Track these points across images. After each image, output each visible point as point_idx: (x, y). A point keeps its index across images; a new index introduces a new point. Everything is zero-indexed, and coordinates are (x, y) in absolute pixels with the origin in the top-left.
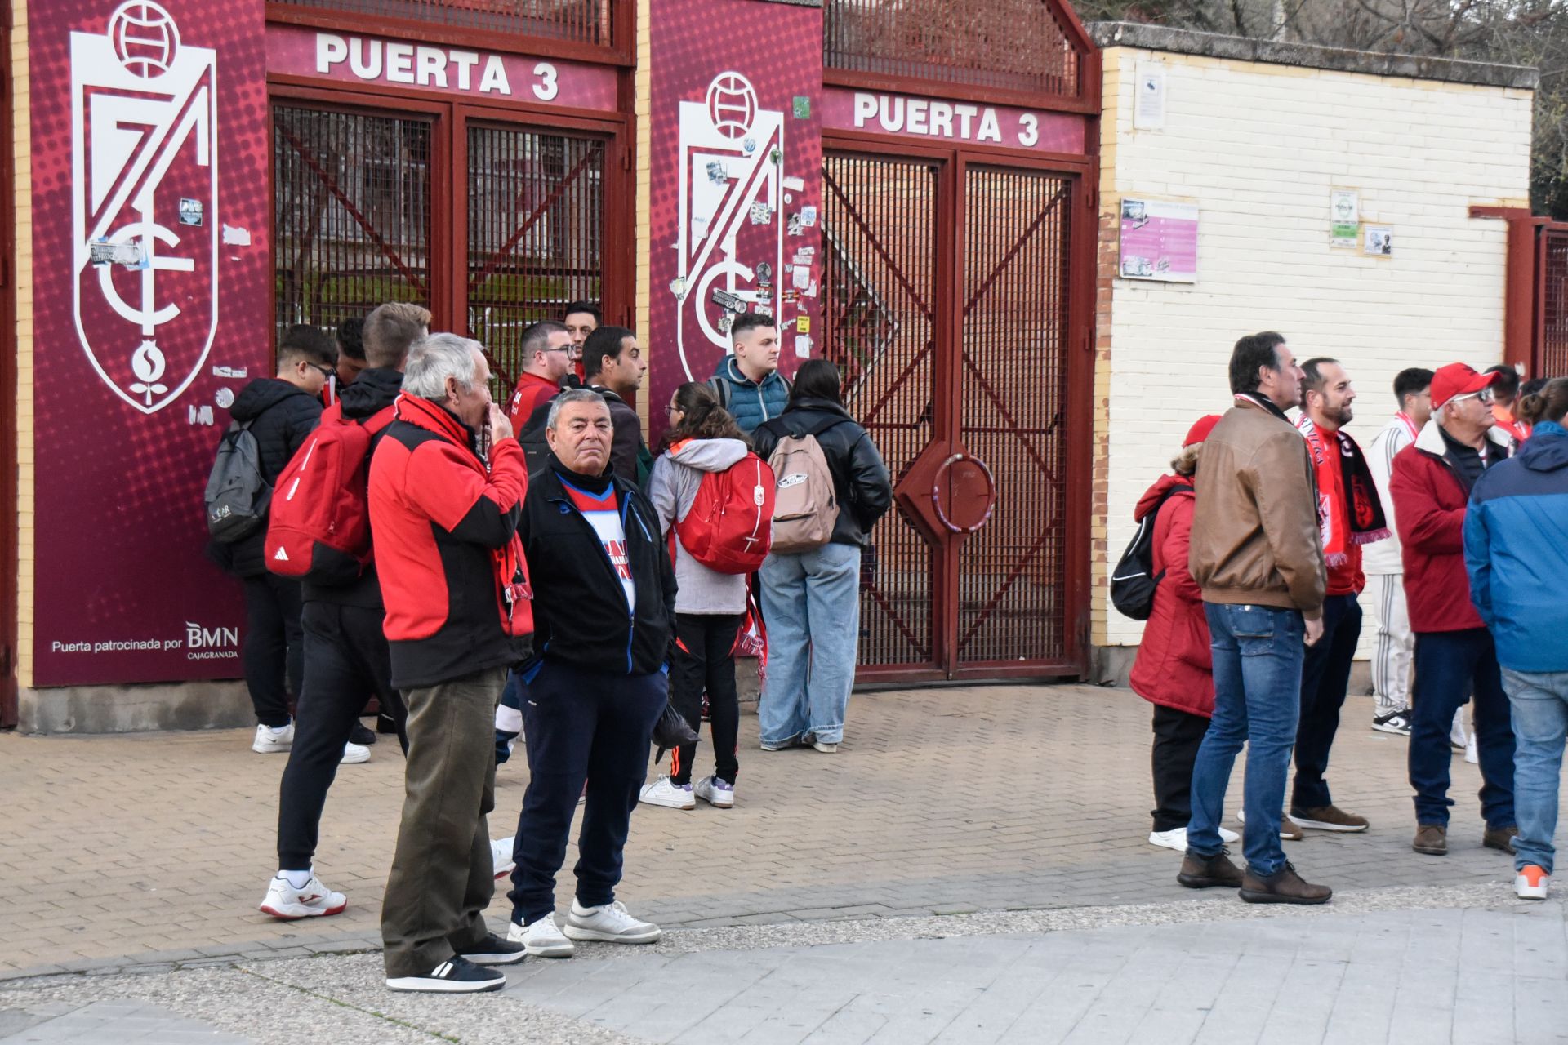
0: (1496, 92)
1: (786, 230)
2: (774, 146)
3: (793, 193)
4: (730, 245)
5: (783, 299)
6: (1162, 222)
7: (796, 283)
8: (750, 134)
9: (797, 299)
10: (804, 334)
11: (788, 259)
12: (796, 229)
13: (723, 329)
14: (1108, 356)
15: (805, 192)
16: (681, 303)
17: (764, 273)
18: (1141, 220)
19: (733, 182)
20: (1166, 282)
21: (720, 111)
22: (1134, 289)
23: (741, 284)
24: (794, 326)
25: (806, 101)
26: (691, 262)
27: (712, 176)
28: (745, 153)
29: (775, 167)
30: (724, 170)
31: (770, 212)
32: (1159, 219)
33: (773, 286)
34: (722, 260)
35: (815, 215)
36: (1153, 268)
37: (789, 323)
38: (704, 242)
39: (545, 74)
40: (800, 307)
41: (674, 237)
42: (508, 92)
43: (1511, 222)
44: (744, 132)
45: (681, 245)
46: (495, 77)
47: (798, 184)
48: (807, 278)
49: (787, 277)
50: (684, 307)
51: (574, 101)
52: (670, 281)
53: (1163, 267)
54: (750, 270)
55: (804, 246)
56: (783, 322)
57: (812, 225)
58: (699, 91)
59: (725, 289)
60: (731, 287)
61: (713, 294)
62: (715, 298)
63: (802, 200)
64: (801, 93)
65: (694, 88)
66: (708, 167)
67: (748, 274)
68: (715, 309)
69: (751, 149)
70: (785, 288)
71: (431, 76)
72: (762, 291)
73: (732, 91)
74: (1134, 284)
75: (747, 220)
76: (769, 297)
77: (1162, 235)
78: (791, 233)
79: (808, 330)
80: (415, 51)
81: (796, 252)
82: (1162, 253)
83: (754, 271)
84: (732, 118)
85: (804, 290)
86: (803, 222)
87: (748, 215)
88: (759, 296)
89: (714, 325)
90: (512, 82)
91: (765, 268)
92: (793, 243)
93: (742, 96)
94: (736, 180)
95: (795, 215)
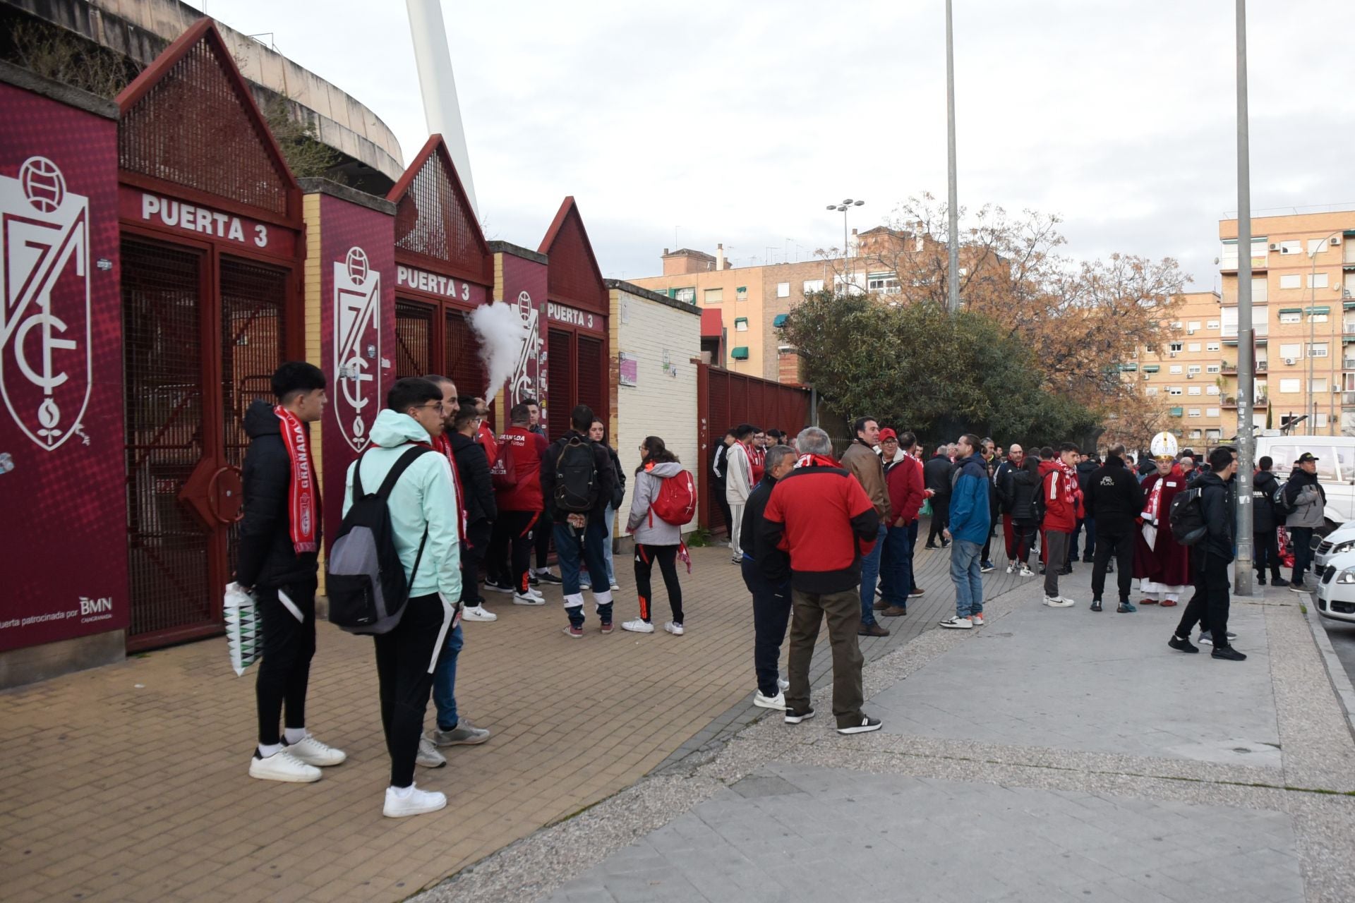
0: (694, 315)
14: (616, 416)
22: (628, 390)
32: (628, 360)
43: (698, 365)
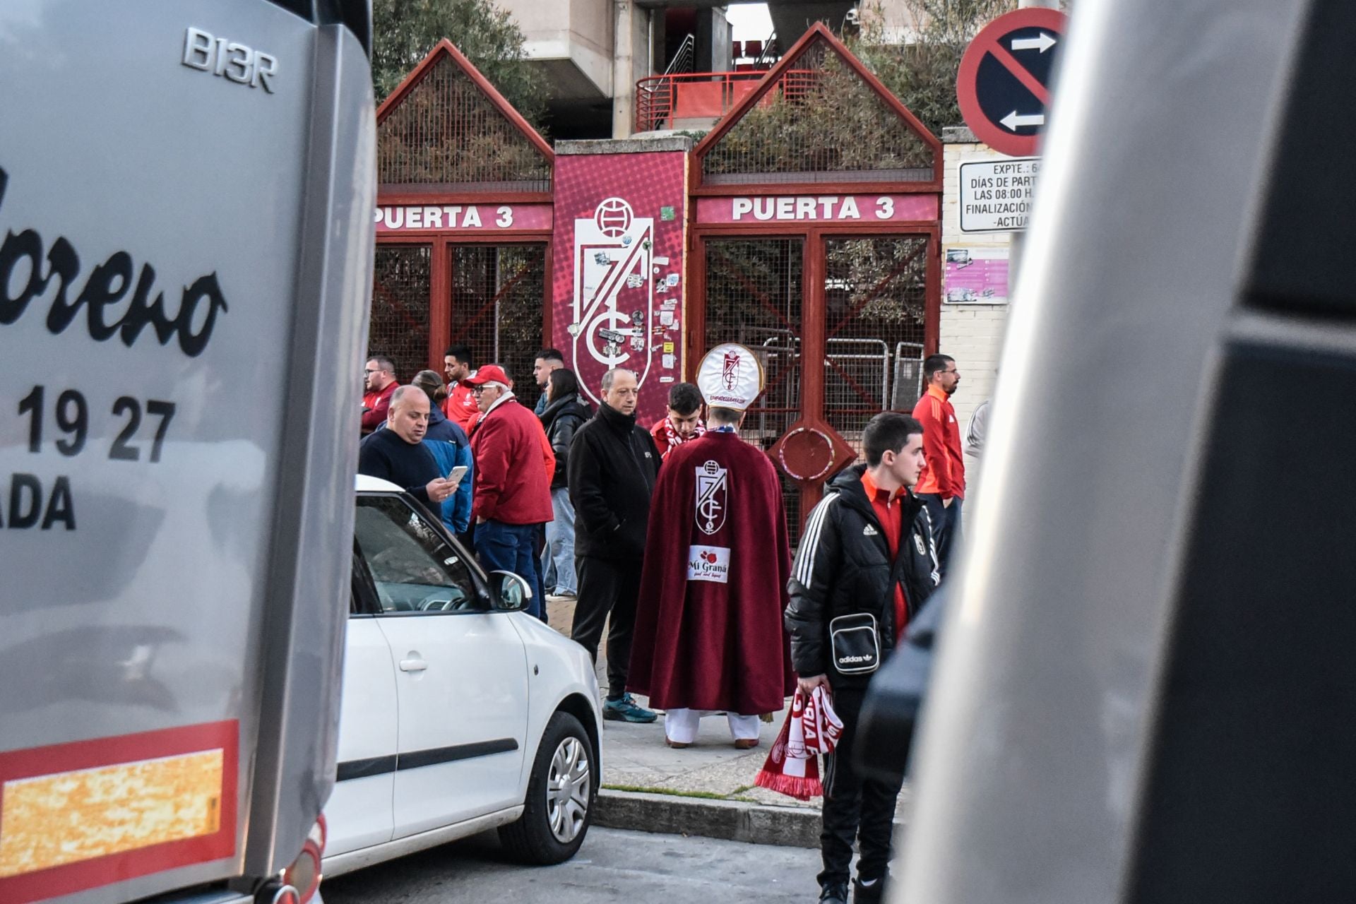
1: (655, 289)
2: (646, 239)
3: (661, 266)
4: (612, 302)
5: (653, 333)
6: (986, 262)
7: (662, 322)
8: (627, 234)
9: (664, 332)
10: (669, 354)
11: (656, 307)
12: (662, 288)
13: (606, 353)
15: (669, 265)
16: (575, 339)
17: (638, 317)
18: (965, 262)
19: (614, 264)
20: (992, 305)
21: (605, 222)
22: (961, 311)
23: (620, 324)
24: (661, 349)
25: (671, 209)
26: (583, 314)
27: (599, 261)
28: (624, 245)
29: (646, 252)
30: (607, 257)
31: (642, 279)
32: (983, 261)
33: (645, 325)
34: (606, 311)
35: (678, 279)
36: (977, 295)
37: (658, 347)
38: (592, 301)
39: (504, 213)
40: (666, 336)
41: (571, 300)
42: (480, 225)
44: (623, 233)
45: (576, 304)
46: (472, 218)
47: (665, 261)
48: (672, 319)
49: (656, 319)
50: (578, 341)
51: (524, 226)
52: (568, 326)
53: (989, 294)
54: (627, 316)
55: (669, 298)
56: (652, 346)
57: (675, 285)
58: (590, 211)
59: (609, 328)
60: (613, 327)
61: (599, 332)
62: (600, 334)
63: (667, 271)
64: (668, 205)
65: (585, 209)
66: (596, 256)
67: (626, 319)
68: (601, 341)
69: (628, 242)
70: (654, 325)
71: (433, 222)
72: (636, 328)
73: (614, 209)
74: (961, 308)
75: (625, 284)
76: (642, 331)
77: (987, 272)
78: (658, 291)
79: (672, 351)
80: (423, 210)
81: (663, 303)
82: (985, 284)
83: (631, 316)
84: (614, 224)
85: (669, 326)
86: (668, 284)
87: (626, 282)
88: (634, 331)
89: (600, 351)
90: (482, 220)
91: (639, 314)
92: (659, 298)
93: (622, 212)
94: (617, 262)
95: (662, 280)
